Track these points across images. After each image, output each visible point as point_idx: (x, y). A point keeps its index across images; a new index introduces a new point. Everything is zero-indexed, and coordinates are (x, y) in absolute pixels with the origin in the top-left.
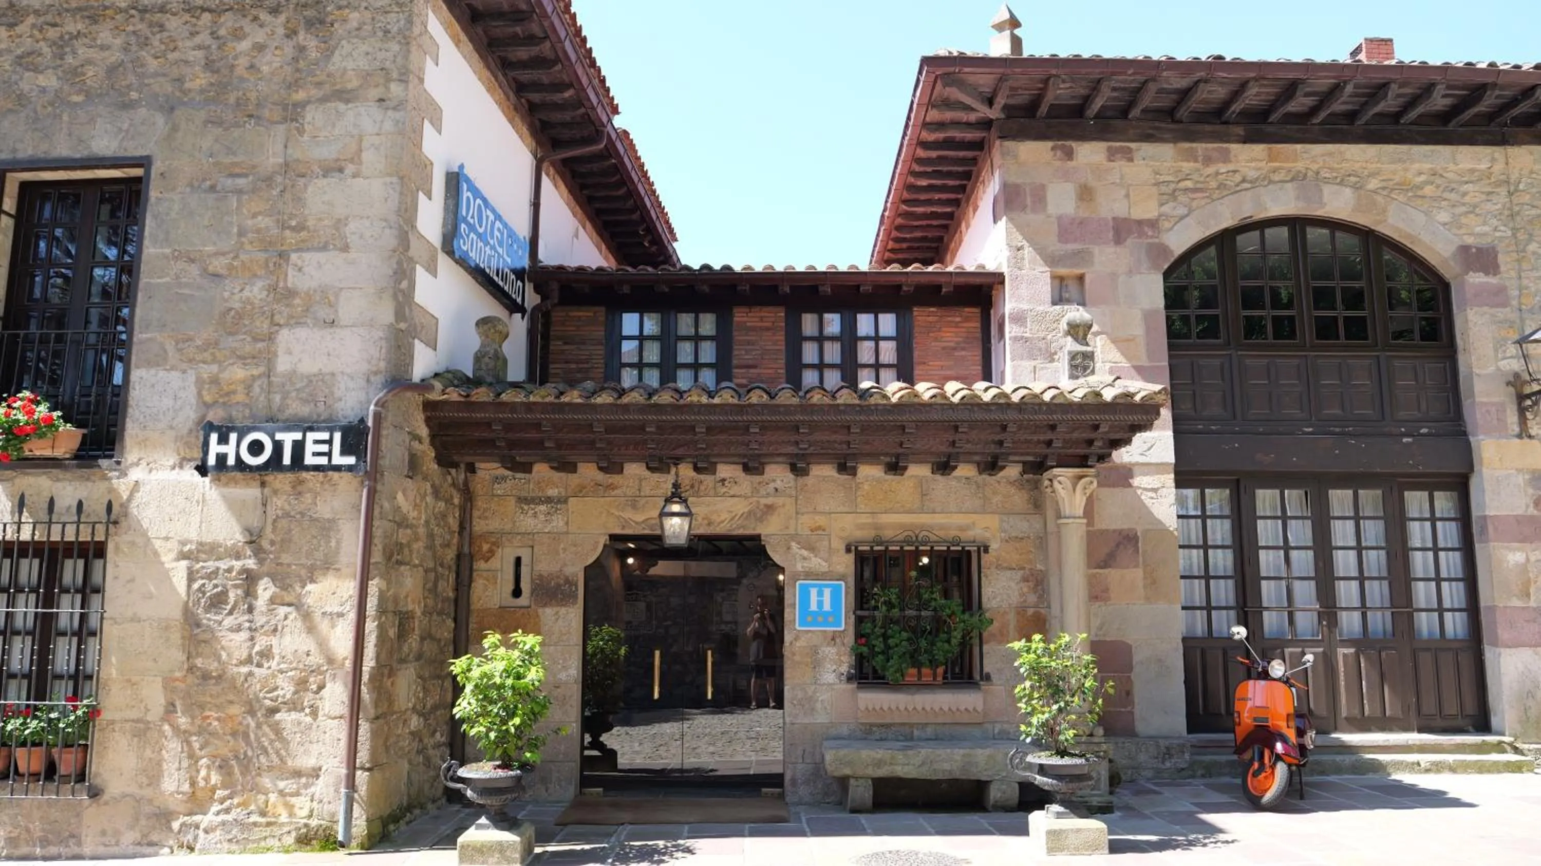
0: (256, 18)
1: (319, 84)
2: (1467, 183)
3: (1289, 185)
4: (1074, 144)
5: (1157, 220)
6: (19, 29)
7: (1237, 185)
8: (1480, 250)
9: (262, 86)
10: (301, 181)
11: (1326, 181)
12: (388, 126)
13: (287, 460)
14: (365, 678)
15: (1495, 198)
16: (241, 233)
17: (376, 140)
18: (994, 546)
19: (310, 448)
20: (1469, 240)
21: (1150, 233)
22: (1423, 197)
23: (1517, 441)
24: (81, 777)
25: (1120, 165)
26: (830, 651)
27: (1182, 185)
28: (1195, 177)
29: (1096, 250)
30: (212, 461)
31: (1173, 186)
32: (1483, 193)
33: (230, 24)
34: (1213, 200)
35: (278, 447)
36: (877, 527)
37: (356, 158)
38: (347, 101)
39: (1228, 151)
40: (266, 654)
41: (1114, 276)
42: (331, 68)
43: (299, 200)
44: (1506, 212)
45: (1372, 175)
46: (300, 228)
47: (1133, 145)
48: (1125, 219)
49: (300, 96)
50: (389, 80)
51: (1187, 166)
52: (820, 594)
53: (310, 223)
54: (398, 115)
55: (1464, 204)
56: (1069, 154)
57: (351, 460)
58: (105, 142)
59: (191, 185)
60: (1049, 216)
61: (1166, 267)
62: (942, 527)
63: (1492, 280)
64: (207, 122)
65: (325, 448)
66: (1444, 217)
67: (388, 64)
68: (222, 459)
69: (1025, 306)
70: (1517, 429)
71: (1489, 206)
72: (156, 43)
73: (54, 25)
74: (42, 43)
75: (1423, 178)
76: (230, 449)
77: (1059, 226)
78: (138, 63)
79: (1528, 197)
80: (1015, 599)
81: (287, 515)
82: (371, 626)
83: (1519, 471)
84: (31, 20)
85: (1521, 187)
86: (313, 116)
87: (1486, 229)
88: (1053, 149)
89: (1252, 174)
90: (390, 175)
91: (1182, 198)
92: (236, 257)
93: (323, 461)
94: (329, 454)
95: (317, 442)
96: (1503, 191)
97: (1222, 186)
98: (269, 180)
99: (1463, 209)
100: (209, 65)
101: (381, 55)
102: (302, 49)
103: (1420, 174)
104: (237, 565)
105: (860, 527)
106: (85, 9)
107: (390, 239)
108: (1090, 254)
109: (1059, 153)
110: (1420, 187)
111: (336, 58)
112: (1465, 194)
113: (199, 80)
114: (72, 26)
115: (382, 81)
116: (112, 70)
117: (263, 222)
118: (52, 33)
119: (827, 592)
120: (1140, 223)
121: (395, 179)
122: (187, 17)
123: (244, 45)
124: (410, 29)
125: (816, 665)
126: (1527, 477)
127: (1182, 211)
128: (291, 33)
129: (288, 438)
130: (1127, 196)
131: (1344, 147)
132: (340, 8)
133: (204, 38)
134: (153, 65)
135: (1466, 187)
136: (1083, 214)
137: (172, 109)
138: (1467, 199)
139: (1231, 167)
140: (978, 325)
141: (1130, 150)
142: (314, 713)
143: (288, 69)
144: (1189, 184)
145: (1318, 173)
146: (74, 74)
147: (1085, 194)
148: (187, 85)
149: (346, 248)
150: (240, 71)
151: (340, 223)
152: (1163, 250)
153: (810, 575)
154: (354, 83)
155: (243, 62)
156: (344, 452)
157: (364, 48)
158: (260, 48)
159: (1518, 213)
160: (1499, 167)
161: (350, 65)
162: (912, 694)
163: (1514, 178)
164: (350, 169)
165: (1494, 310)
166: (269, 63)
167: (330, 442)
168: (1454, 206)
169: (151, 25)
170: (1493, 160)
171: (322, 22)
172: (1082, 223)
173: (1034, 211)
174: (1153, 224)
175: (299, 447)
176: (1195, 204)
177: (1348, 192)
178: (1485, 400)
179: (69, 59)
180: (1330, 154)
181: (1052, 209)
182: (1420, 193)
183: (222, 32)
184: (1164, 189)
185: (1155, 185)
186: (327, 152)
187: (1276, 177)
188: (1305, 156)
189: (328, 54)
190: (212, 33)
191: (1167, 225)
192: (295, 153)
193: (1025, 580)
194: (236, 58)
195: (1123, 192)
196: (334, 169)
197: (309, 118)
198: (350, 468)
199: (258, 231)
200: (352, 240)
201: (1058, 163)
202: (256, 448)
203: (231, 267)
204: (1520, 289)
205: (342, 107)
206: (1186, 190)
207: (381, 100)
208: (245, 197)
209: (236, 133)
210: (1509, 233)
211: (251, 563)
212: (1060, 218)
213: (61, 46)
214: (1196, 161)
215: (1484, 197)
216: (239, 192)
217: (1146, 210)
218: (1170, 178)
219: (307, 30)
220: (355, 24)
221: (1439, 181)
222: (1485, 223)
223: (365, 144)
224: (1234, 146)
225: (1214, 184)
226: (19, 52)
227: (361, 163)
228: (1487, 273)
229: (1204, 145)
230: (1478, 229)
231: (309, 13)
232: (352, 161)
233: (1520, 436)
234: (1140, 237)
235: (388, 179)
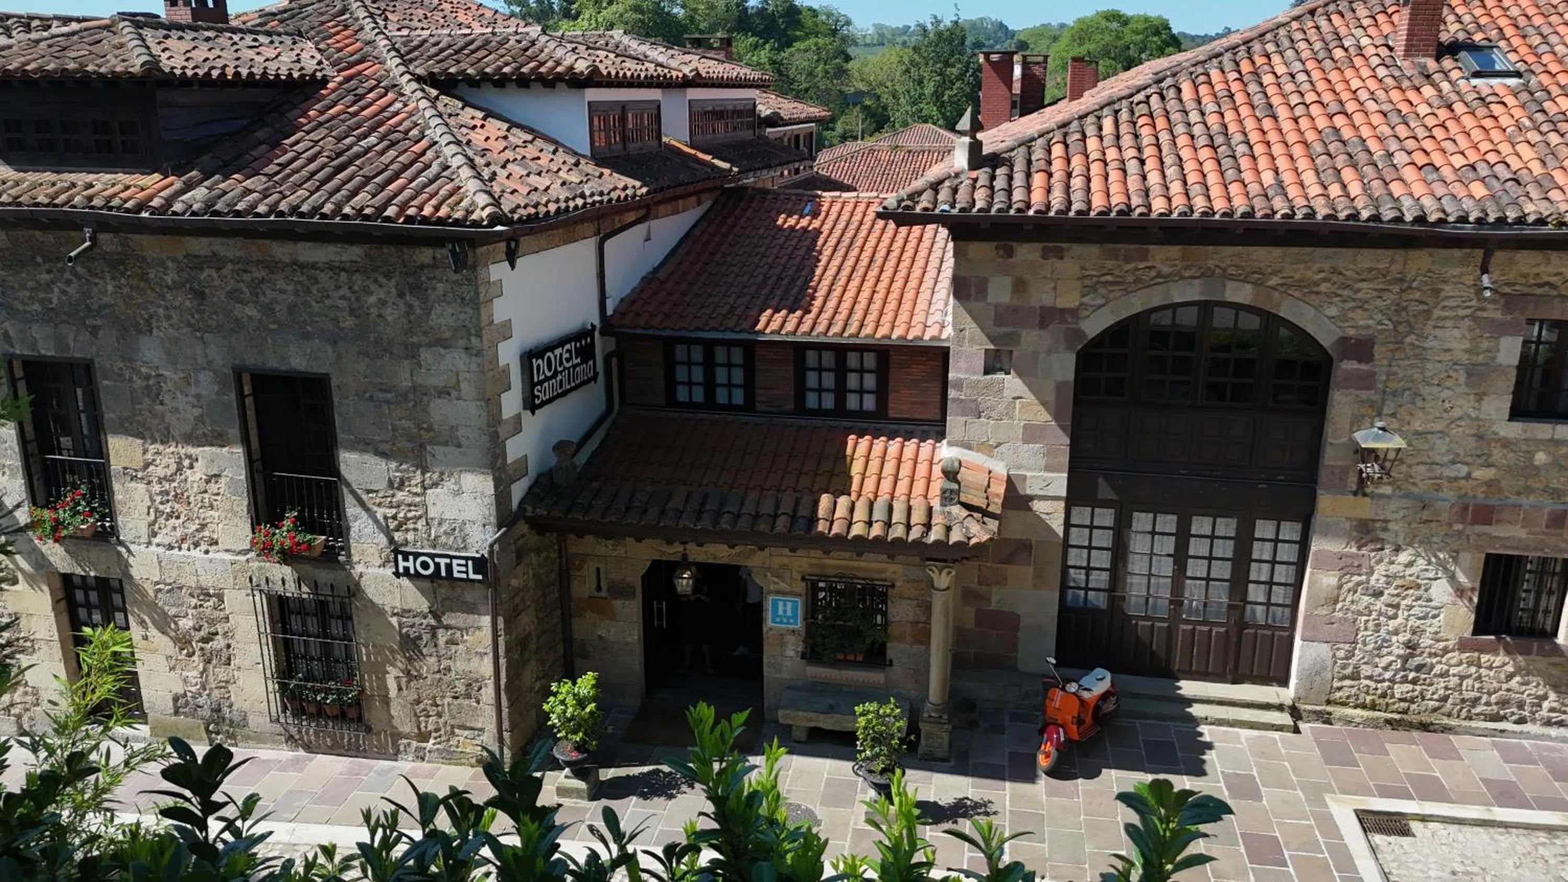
0: (376, 281)
1: (425, 333)
2: (1364, 280)
3: (1196, 281)
4: (1014, 244)
5: (1078, 308)
6: (224, 272)
7: (1152, 279)
8: (1358, 341)
9: (388, 331)
10: (425, 398)
11: (1232, 278)
12: (473, 367)
13: (443, 574)
14: (503, 687)
15: (1385, 295)
16: (394, 429)
17: (468, 376)
18: (898, 584)
19: (455, 568)
20: (1352, 332)
21: (1070, 320)
22: (1318, 293)
23: (1351, 497)
24: (360, 719)
25: (1053, 262)
26: (792, 639)
27: (1103, 279)
28: (1116, 272)
29: (1024, 333)
30: (401, 570)
31: (1095, 279)
32: (1376, 290)
33: (360, 282)
34: (1128, 293)
35: (437, 566)
36: (823, 567)
37: (457, 387)
38: (445, 348)
39: (1147, 251)
40: (448, 669)
41: (1036, 354)
42: (431, 323)
43: (425, 411)
44: (1393, 308)
45: (1274, 273)
46: (430, 429)
47: (1064, 245)
48: (1050, 308)
49: (415, 339)
50: (470, 334)
51: (1110, 264)
52: (785, 605)
53: (436, 427)
54: (479, 360)
55: (1354, 300)
56: (1010, 253)
57: (480, 577)
58: (298, 360)
59: (357, 395)
60: (989, 304)
61: (1079, 347)
62: (865, 570)
63: (1364, 367)
64: (359, 353)
65: (464, 569)
66: (1333, 311)
67: (467, 323)
68: (407, 569)
69: (963, 376)
70: (1354, 487)
71: (1379, 302)
72: (315, 292)
73: (246, 271)
74: (242, 285)
75: (1321, 275)
76: (410, 564)
77: (996, 312)
78: (306, 304)
79: (1419, 293)
80: (911, 617)
81: (448, 598)
82: (503, 661)
83: (1347, 519)
84: (230, 266)
85: (1414, 285)
86: (426, 355)
87: (1371, 322)
88: (996, 248)
89: (1166, 270)
90: (479, 400)
91: (1102, 291)
92: (394, 444)
93: (464, 576)
94: (467, 572)
95: (459, 565)
96: (1396, 289)
97: (1138, 280)
98: (405, 396)
99: (1353, 304)
100: (352, 312)
101: (462, 316)
102: (410, 306)
103: (1321, 271)
104: (425, 622)
105: (811, 565)
106: (262, 262)
107: (485, 441)
108: (1019, 336)
109: (1001, 252)
110: (1317, 284)
111: (433, 316)
112: (1359, 290)
113: (349, 322)
114: (260, 274)
115: (464, 334)
116: (292, 308)
117: (406, 423)
118: (247, 277)
119: (789, 605)
120: (1063, 311)
121: (483, 404)
122: (331, 273)
123: (372, 300)
124: (478, 298)
125: (783, 645)
126: (1354, 523)
127: (1100, 301)
128: (401, 295)
129: (443, 562)
130: (1055, 288)
131: (1251, 249)
132: (429, 279)
133: (344, 291)
134: (316, 307)
135: (1360, 285)
136: (1015, 302)
137: (335, 342)
138: (1359, 295)
139: (1149, 264)
140: (940, 364)
141: (1062, 250)
142: (478, 702)
143: (405, 321)
144: (1109, 278)
145: (1224, 270)
146: (268, 309)
147: (1020, 286)
148: (341, 325)
149: (459, 446)
150: (373, 317)
151: (453, 429)
152: (1080, 334)
153: (778, 592)
154: (447, 335)
155: (374, 311)
156: (475, 573)
157: (450, 310)
158: (383, 303)
159: (1404, 309)
160: (1395, 268)
161: (442, 321)
162: (840, 669)
163: (1409, 277)
164: (454, 394)
165: (1358, 392)
166: (391, 314)
167: (466, 566)
168: (1345, 301)
169: (309, 278)
170: (1393, 261)
171: (420, 288)
172: (1015, 310)
173: (976, 300)
174: (1074, 312)
175: (449, 567)
176: (1112, 296)
177: (1249, 287)
178: (1331, 463)
179: (262, 298)
180: (1239, 255)
181: (990, 299)
182: (1316, 289)
183: (356, 288)
184: (1087, 282)
185: (1079, 279)
186: (438, 381)
187: (1187, 274)
188: (1215, 256)
189: (428, 312)
190: (350, 288)
191: (1086, 313)
192: (419, 380)
193: (919, 606)
194: (368, 308)
195: (1052, 285)
196: (443, 392)
197: (422, 357)
198: (479, 581)
199: (404, 429)
200: (463, 440)
201: (1000, 260)
202: (425, 566)
203: (391, 451)
204: (1388, 374)
205: (442, 351)
206: (1107, 282)
207: (467, 349)
208: (392, 407)
209: (379, 363)
210: (1391, 327)
211: (433, 622)
212: (996, 306)
213: (256, 286)
214: (1117, 259)
215: (1375, 294)
216: (388, 402)
217: (1069, 300)
218: (1095, 273)
219: (411, 293)
220: (441, 292)
221: (1335, 278)
222: (1371, 318)
223: (461, 378)
224: (1152, 247)
225: (1131, 279)
226: (228, 289)
227: (460, 391)
228: (1360, 361)
229: (1127, 246)
230: (1362, 323)
231: (411, 280)
232: (454, 388)
233: (1355, 494)
234: (1061, 323)
235: (478, 403)
